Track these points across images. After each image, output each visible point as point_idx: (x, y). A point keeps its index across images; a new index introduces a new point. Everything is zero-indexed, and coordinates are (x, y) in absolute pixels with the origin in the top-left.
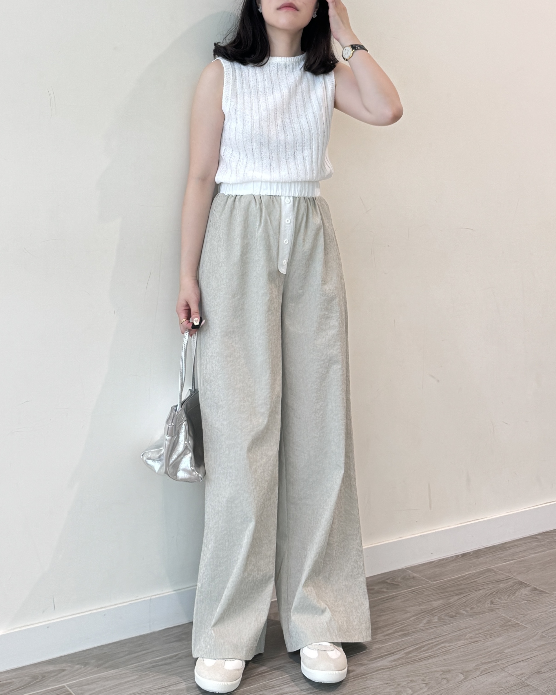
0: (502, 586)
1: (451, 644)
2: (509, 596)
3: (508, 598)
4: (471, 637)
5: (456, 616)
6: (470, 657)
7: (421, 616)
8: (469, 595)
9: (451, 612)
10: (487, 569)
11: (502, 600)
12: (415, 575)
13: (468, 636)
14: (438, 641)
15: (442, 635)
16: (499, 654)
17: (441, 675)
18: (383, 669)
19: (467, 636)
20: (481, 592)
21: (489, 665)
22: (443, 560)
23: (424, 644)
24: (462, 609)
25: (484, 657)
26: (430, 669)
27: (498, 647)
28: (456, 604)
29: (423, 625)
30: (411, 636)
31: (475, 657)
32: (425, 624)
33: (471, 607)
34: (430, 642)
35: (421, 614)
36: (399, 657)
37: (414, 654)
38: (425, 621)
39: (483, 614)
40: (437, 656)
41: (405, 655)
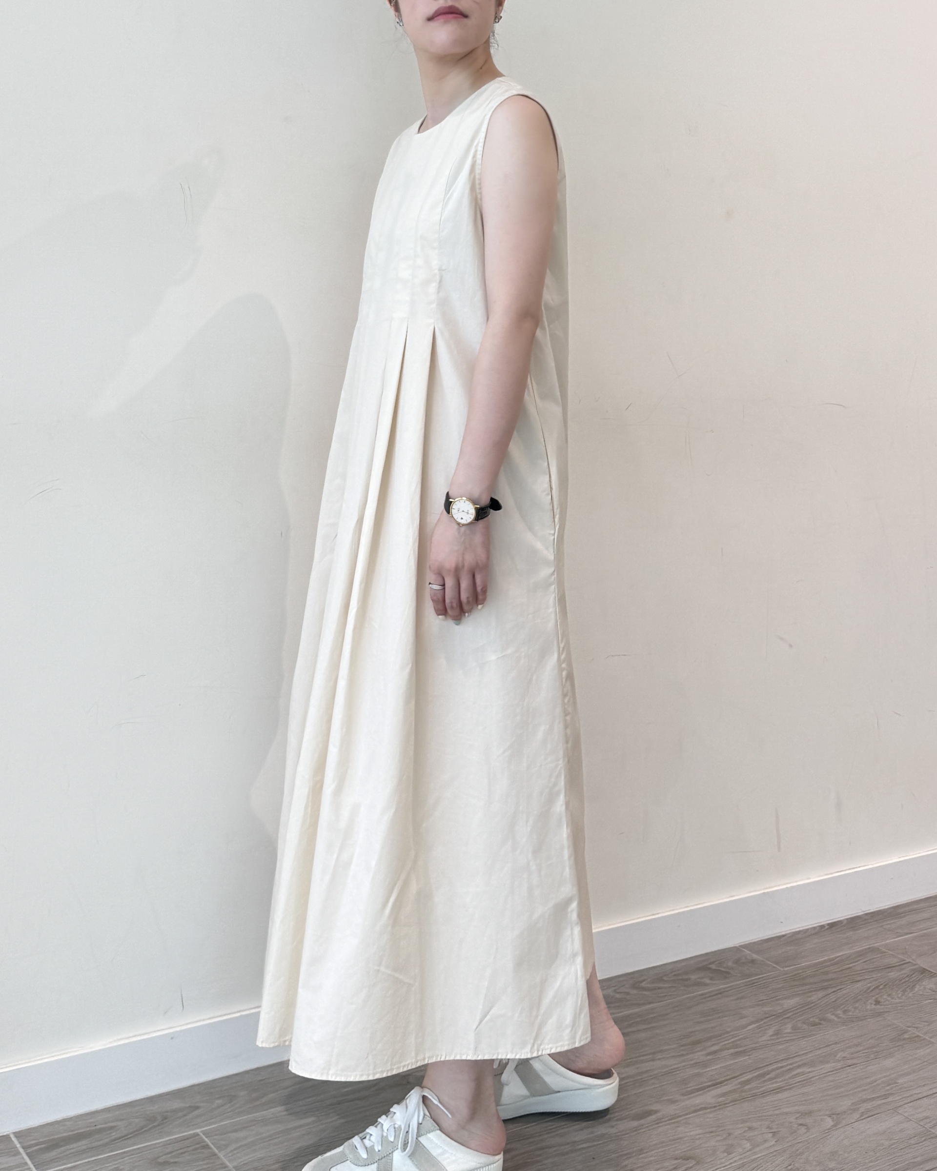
0: (893, 975)
1: (813, 1069)
2: (904, 991)
3: (902, 995)
4: (844, 1057)
5: (820, 1024)
6: (842, 1090)
7: (765, 1023)
8: (841, 989)
9: (813, 1017)
10: (870, 948)
11: (893, 998)
12: (755, 956)
13: (840, 1055)
14: (791, 1064)
15: (799, 1054)
16: (888, 1085)
17: (797, 1118)
18: (705, 1108)
19: (838, 1056)
20: (859, 984)
21: (874, 1102)
22: (800, 932)
23: (770, 1068)
24: (831, 1012)
25: (864, 1090)
26: (780, 1109)
27: (888, 1074)
28: (822, 1003)
29: (769, 1038)
30: (749, 1055)
31: (850, 1091)
32: (771, 1036)
33: (843, 1010)
34: (780, 1065)
35: (765, 1021)
36: (730, 1089)
37: (753, 1085)
38: (771, 1032)
39: (862, 1020)
40: (790, 1089)
41: (739, 1086)
